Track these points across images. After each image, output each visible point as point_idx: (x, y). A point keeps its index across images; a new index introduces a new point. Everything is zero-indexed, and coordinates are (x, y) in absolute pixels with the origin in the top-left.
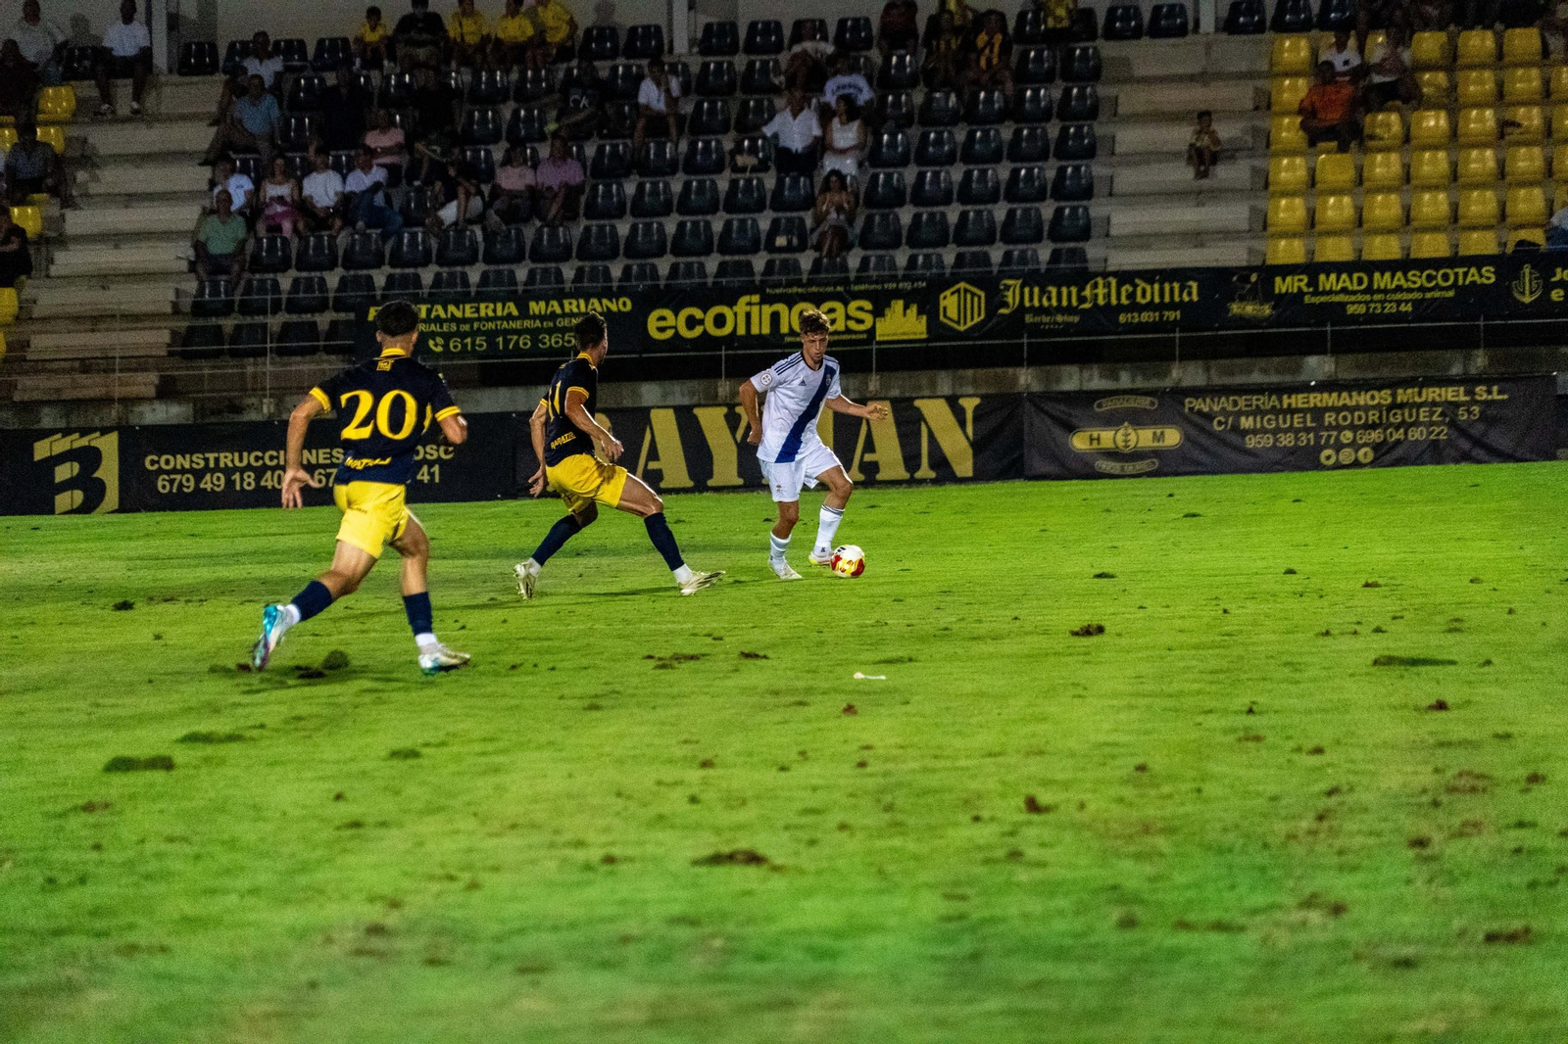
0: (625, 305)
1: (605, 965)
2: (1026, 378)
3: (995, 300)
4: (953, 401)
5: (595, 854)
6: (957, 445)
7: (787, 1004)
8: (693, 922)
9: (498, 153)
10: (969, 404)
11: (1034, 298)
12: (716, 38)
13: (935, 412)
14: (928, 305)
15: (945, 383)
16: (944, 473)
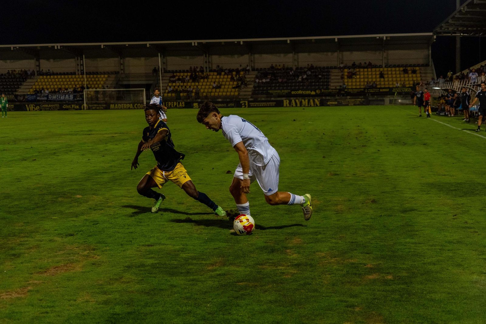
0: (290, 91)
1: (287, 147)
2: (324, 98)
3: (321, 91)
4: (318, 99)
5: (286, 137)
6: (318, 103)
7: (302, 150)
8: (295, 143)
9: (279, 78)
10: (319, 100)
11: (324, 91)
12: (297, 68)
13: (316, 100)
14: (315, 91)
15: (317, 98)
16: (317, 106)
